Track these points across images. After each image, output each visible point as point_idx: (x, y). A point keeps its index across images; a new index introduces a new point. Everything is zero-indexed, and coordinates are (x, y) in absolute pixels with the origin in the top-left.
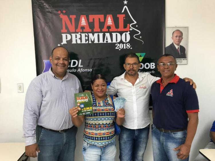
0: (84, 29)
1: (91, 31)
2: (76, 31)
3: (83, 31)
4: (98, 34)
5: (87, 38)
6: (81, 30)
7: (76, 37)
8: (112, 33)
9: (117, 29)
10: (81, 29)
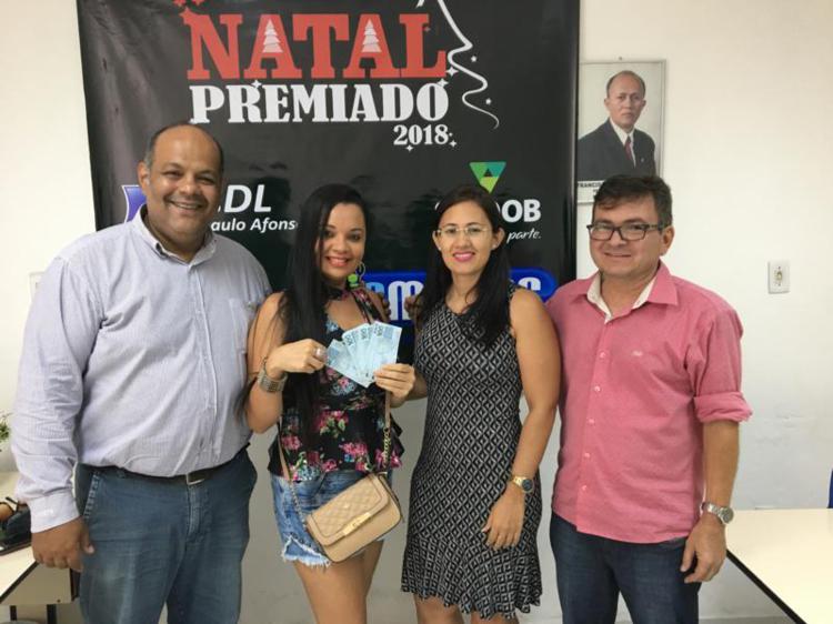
0: (276, 67)
1: (300, 76)
2: (242, 74)
3: (269, 74)
4: (326, 86)
5: (284, 102)
6: (264, 71)
7: (244, 100)
8: (382, 86)
9: (398, 70)
10: (262, 67)
